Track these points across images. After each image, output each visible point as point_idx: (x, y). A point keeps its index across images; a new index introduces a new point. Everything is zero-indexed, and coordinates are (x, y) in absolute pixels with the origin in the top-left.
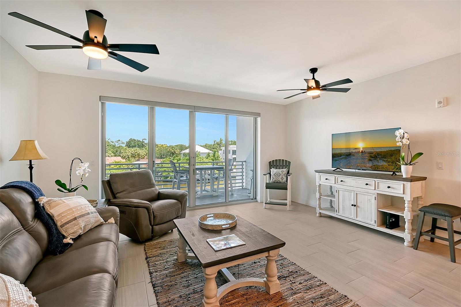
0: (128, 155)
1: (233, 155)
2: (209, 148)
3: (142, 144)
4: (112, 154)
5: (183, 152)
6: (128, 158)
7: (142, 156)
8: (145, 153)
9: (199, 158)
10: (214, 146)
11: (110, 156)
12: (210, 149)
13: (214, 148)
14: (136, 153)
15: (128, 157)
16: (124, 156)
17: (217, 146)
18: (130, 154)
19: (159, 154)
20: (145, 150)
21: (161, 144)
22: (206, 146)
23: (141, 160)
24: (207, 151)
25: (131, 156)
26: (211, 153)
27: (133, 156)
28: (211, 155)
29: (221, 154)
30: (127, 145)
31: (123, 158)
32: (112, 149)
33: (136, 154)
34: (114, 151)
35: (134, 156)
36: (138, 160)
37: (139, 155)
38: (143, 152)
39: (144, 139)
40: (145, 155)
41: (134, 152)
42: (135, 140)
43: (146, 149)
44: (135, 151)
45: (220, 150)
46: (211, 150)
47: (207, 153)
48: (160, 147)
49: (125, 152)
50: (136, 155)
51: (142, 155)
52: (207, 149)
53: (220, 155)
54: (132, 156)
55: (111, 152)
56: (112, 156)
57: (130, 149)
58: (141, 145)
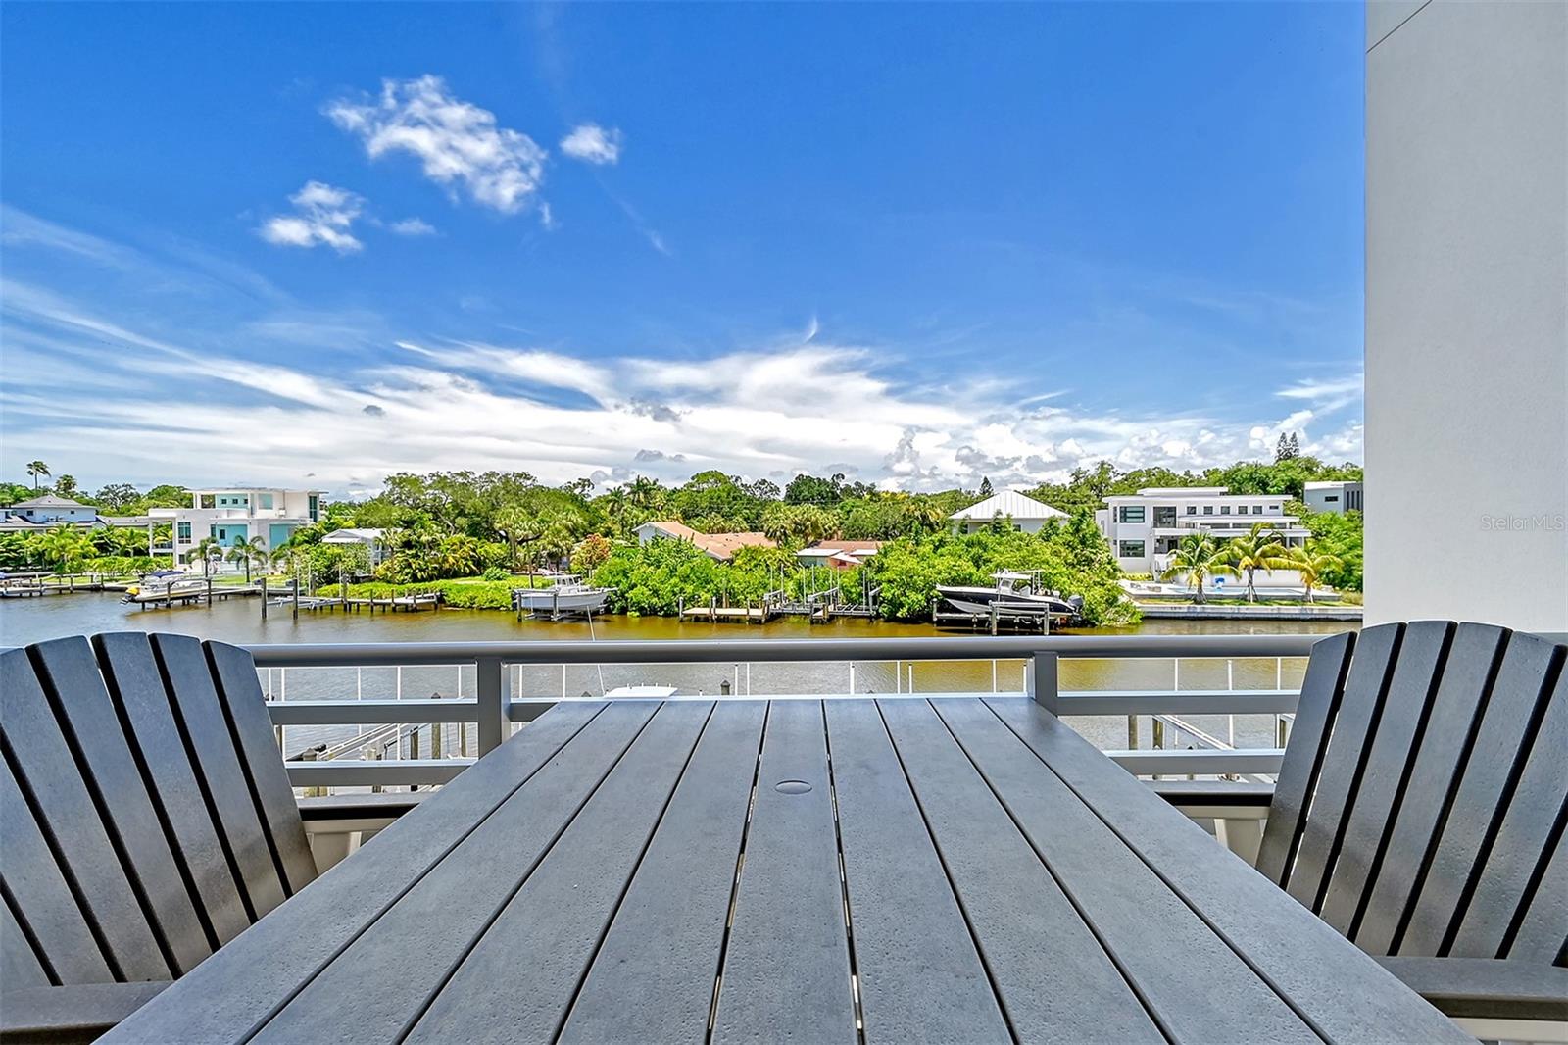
0: (782, 527)
1: (1155, 526)
2: (1056, 501)
3: (832, 493)
4: (745, 525)
5: (960, 515)
6: (783, 537)
7: (826, 531)
8: (837, 522)
9: (1014, 540)
10: (1074, 492)
11: (738, 529)
12: (1058, 504)
13: (1074, 503)
14: (808, 519)
15: (785, 534)
16: (771, 530)
17: (1088, 493)
18: (788, 524)
19: (878, 523)
20: (839, 510)
21: (890, 491)
22: (1042, 493)
23: (824, 542)
24: (1047, 512)
25: (794, 532)
26: (1062, 518)
27: (800, 530)
28: (1064, 526)
29: (1102, 523)
30: (788, 497)
31: (771, 536)
32: (745, 508)
33: (809, 523)
34: (752, 516)
35: (801, 532)
36: (815, 544)
37: (815, 526)
38: (830, 516)
39: (837, 476)
40: (835, 528)
41: (800, 517)
42: (812, 480)
43: (842, 508)
44: (805, 515)
45: (1100, 508)
46: (1063, 509)
47: (1043, 519)
48: (886, 500)
49: (776, 518)
50: (807, 528)
51: (826, 527)
52: (1049, 504)
53: (1101, 527)
54: (795, 530)
55: (741, 519)
56: (742, 531)
57: (789, 510)
58: (830, 494)
